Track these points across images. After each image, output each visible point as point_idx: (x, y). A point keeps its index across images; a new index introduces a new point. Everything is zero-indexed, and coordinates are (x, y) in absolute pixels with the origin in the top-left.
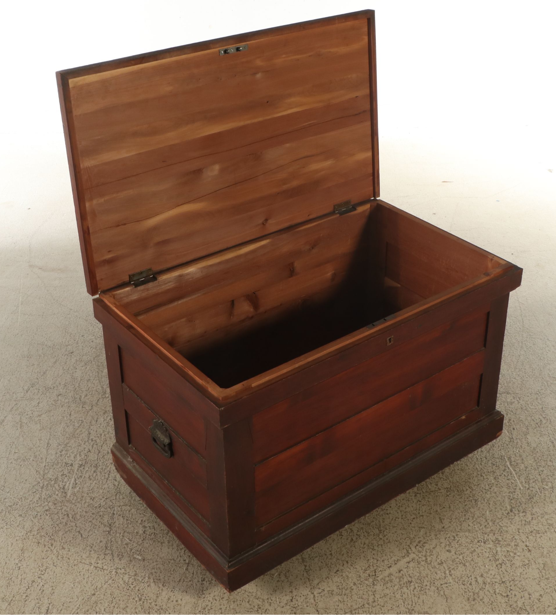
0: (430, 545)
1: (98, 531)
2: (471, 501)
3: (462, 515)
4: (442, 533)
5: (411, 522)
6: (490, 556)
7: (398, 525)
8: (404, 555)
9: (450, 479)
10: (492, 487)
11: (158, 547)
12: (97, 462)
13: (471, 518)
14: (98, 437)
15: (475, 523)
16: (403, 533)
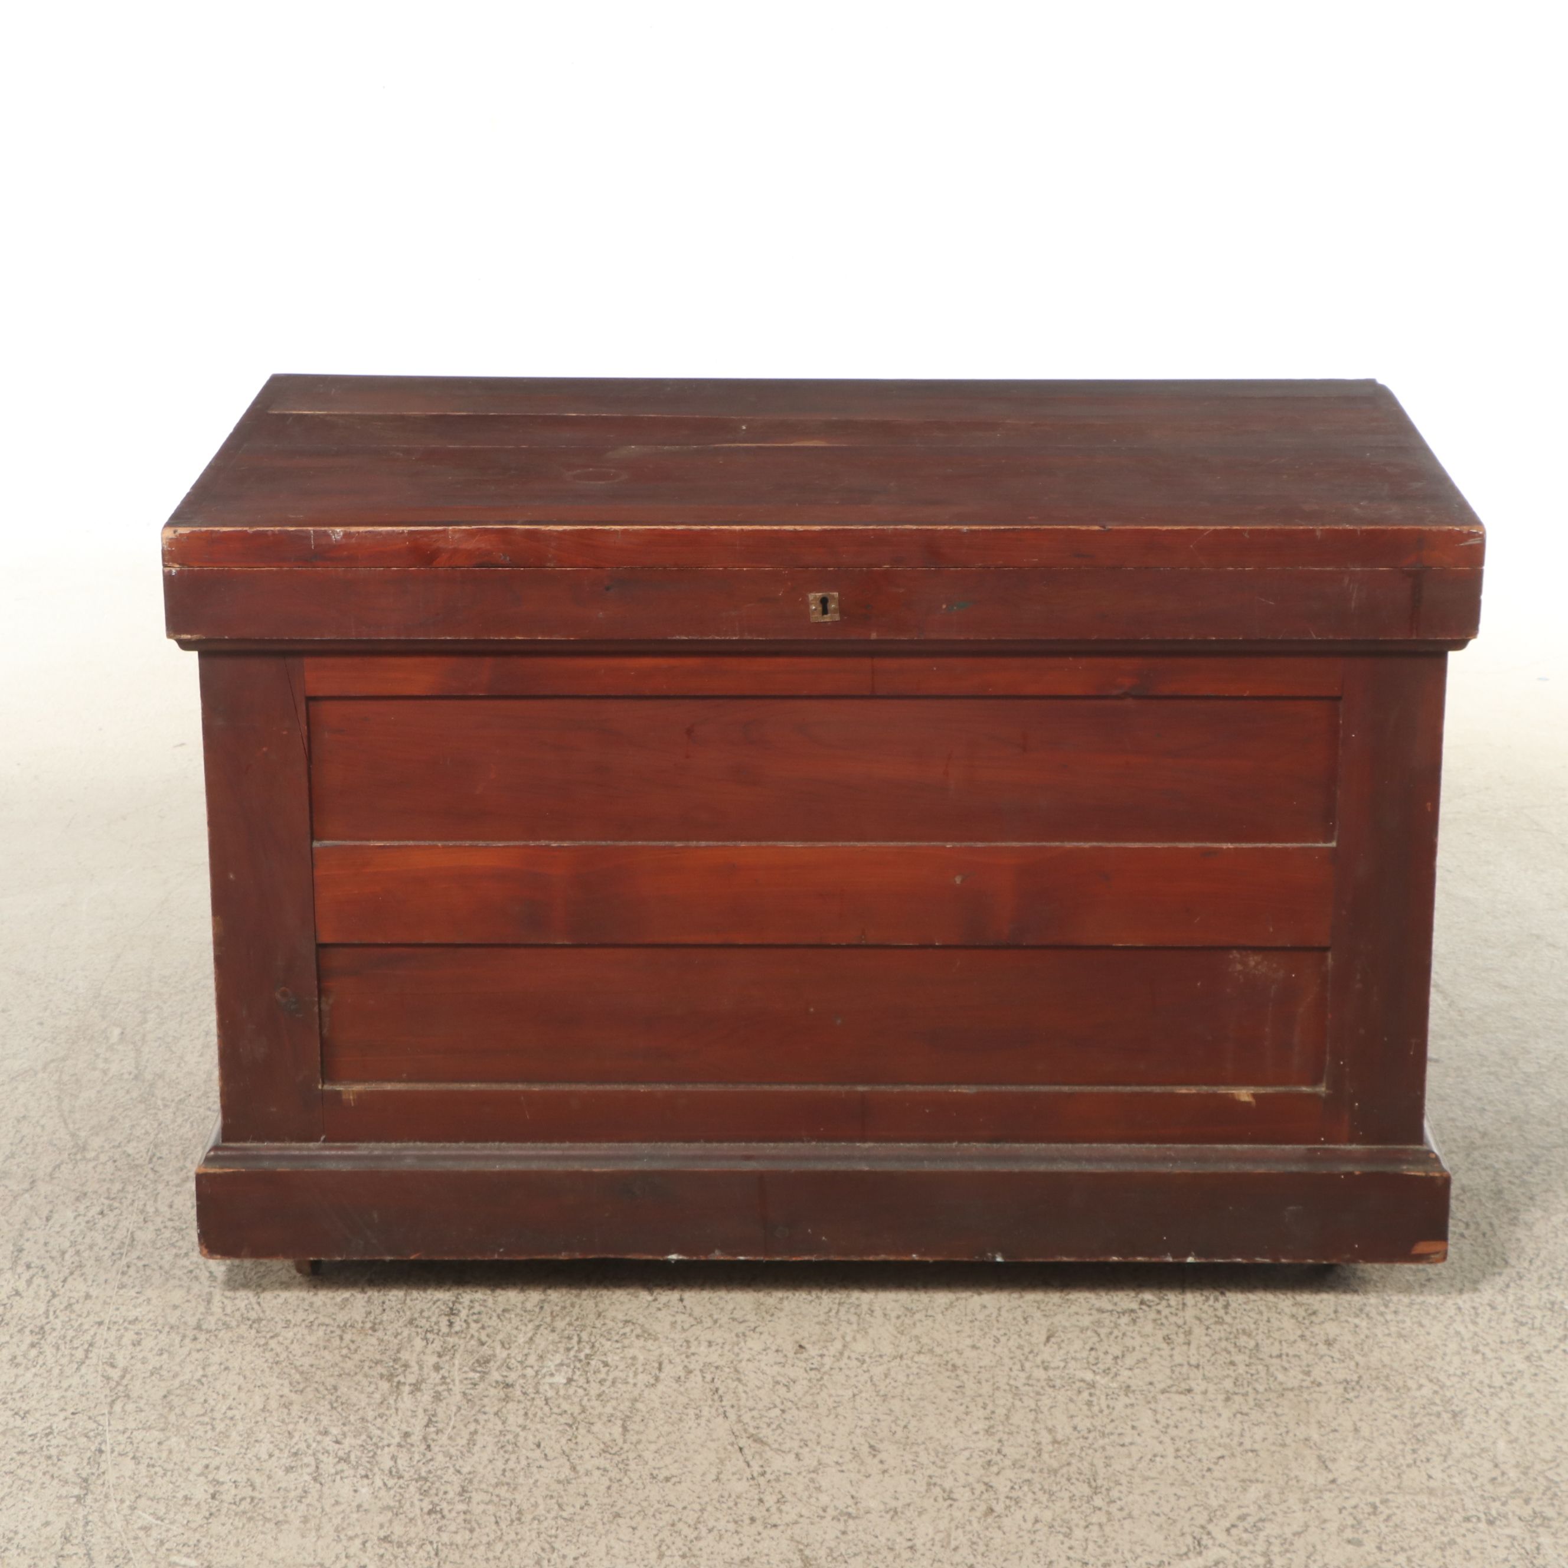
0: (1282, 1525)
1: (36, 1496)
2: (1438, 1415)
3: (1403, 1450)
4: (1327, 1495)
5: (1212, 1466)
6: (1511, 1558)
7: (1161, 1473)
8: (1184, 1550)
9: (1358, 1358)
10: (1516, 1379)
11: (263, 1533)
12: (44, 1321)
13: (1436, 1460)
14: (52, 1258)
15: (1453, 1471)
16: (1179, 1493)
